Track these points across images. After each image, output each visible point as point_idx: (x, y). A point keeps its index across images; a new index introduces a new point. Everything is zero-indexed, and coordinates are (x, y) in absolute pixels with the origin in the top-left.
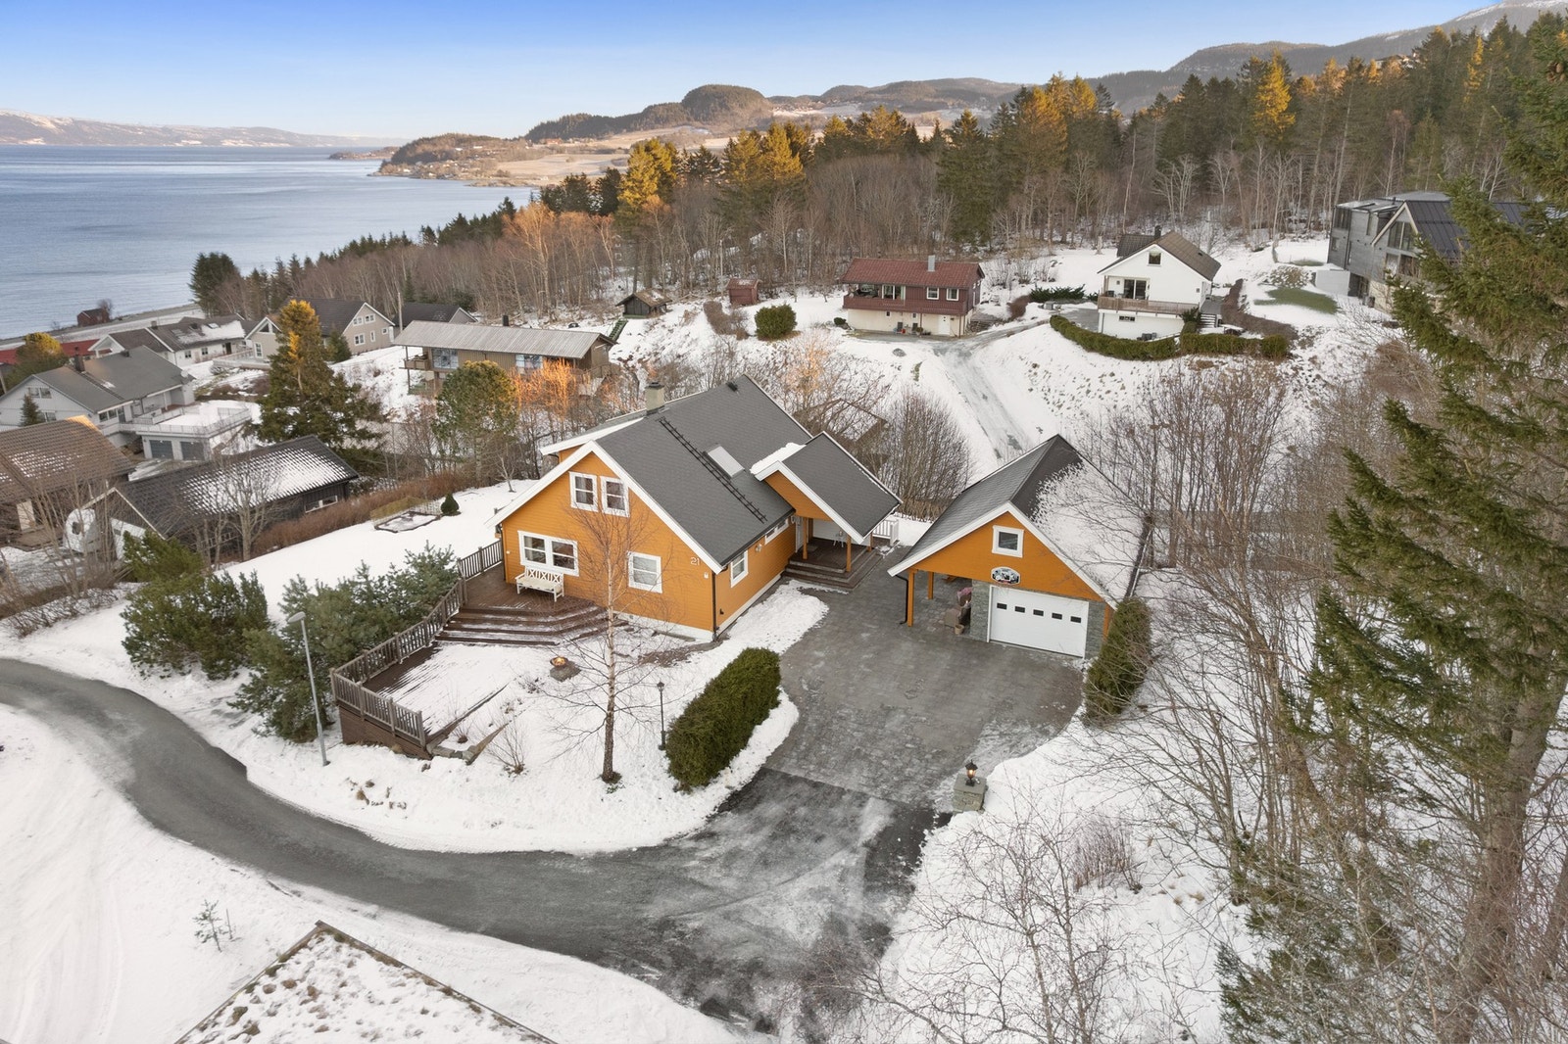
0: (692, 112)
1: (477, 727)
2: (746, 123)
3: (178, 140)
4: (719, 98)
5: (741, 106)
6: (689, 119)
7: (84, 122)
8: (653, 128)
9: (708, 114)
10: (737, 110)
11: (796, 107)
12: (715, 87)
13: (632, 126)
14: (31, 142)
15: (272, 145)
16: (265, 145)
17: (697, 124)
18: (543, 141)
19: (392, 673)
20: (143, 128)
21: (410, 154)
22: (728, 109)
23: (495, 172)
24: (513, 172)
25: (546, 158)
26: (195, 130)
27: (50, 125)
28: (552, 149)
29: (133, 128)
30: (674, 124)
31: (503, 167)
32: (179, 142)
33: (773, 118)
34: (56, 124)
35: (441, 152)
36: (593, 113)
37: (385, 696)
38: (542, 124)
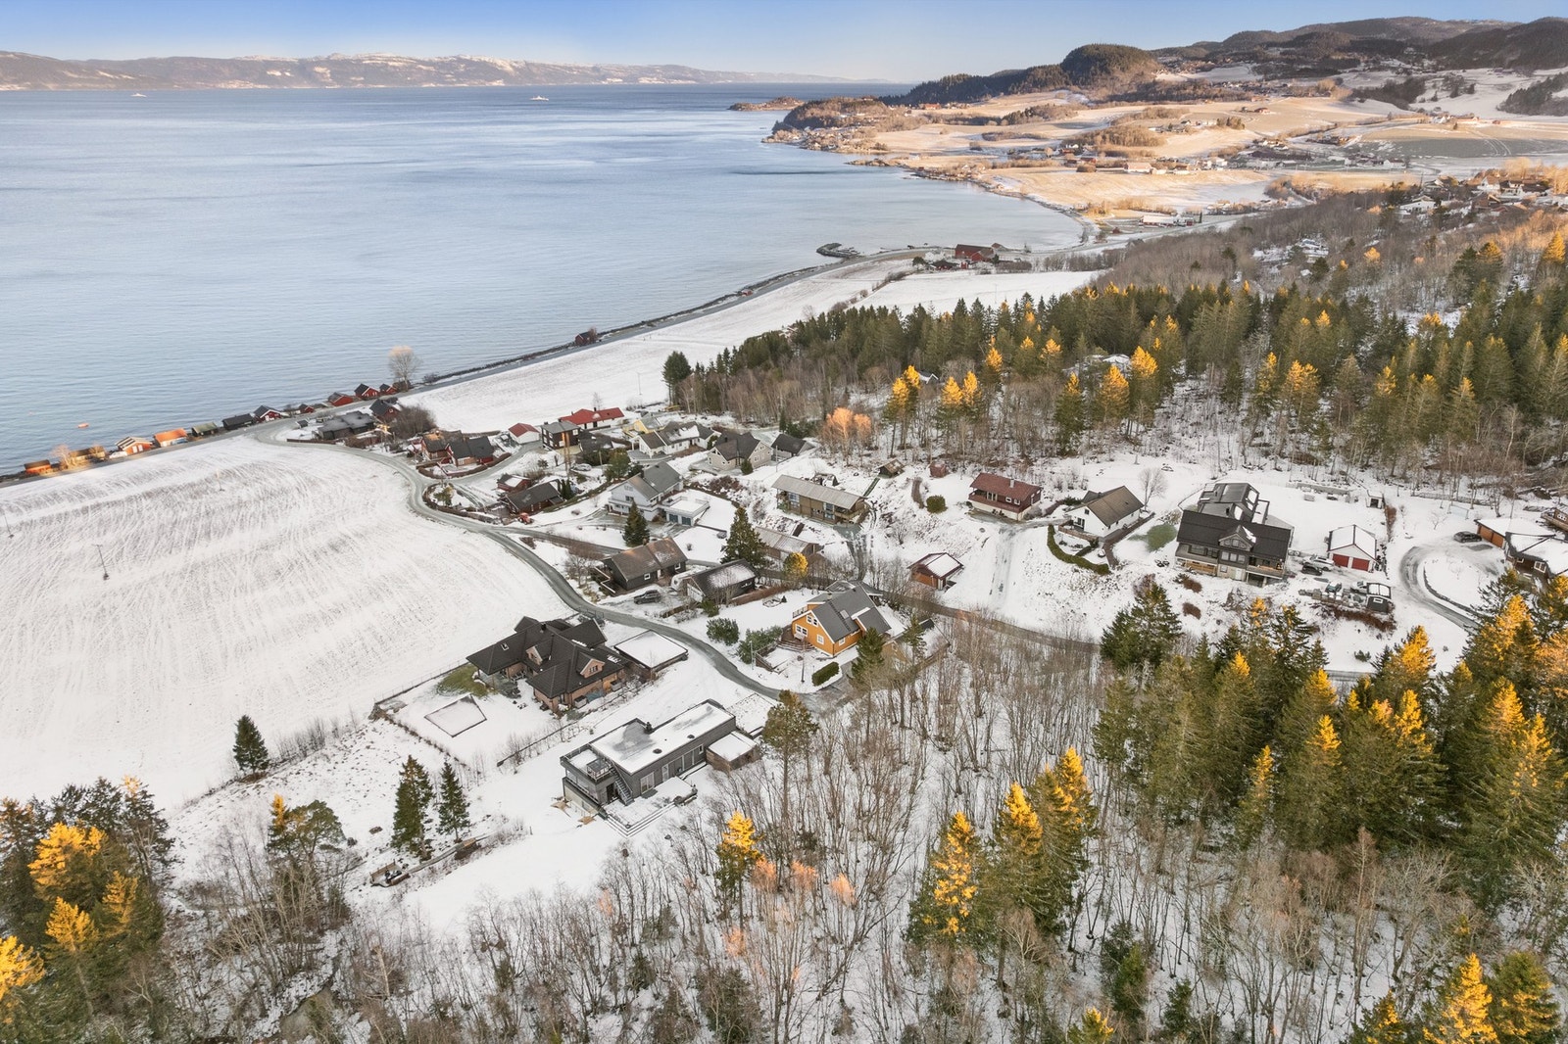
0: (1071, 75)
1: (781, 667)
2: (1126, 88)
3: (604, 78)
4: (1101, 60)
5: (1123, 70)
6: (1067, 84)
7: (533, 64)
8: (1030, 92)
9: (1088, 78)
10: (1118, 74)
11: (1183, 69)
12: (1097, 47)
13: (1010, 89)
14: (495, 84)
15: (681, 82)
16: (675, 82)
17: (1076, 88)
18: (922, 106)
19: (766, 653)
20: (578, 68)
21: (800, 118)
22: (1109, 73)
23: (873, 145)
24: (889, 145)
25: (923, 128)
26: (619, 68)
27: (509, 68)
28: (929, 117)
29: (570, 69)
30: (1052, 88)
31: (881, 138)
32: (605, 80)
33: (1155, 83)
34: (513, 67)
35: (828, 118)
36: (973, 74)
37: (765, 658)
38: (924, 84)
